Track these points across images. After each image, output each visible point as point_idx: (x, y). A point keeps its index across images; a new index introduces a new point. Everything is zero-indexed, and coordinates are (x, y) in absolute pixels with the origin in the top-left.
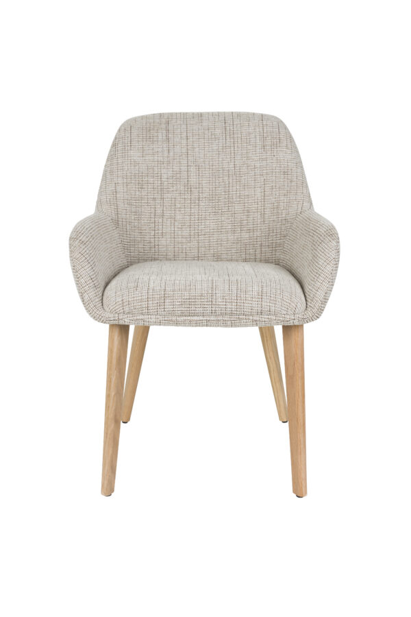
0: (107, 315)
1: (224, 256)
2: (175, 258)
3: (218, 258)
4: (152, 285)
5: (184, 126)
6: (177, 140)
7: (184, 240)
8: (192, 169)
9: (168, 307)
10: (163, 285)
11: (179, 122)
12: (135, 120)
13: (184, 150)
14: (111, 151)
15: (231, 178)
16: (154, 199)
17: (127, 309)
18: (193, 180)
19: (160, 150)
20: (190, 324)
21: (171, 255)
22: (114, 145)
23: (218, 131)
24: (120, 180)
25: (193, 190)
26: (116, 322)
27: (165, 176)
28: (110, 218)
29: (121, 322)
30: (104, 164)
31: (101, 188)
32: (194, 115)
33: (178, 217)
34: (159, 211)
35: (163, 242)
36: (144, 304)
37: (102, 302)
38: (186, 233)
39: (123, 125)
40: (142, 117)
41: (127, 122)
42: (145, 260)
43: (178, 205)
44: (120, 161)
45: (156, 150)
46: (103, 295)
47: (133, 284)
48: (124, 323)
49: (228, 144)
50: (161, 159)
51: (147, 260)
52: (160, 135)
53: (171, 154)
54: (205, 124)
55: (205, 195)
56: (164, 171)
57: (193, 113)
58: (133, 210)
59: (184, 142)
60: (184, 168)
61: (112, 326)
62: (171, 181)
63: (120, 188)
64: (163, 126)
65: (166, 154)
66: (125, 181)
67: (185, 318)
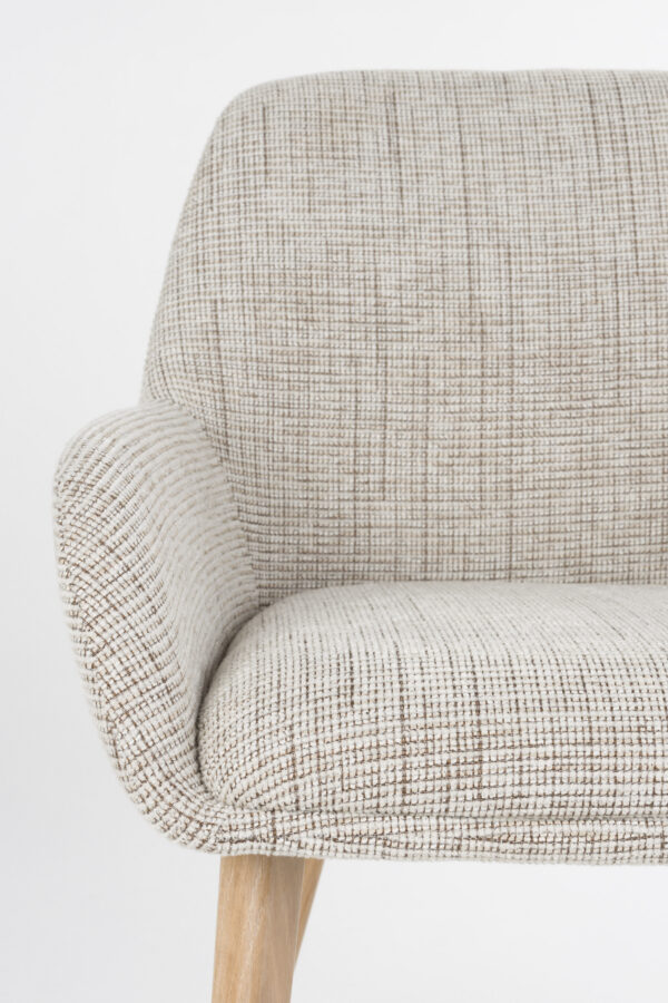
0: (225, 816)
1: (602, 566)
2: (426, 574)
3: (580, 572)
4: (414, 683)
5: (450, 112)
6: (428, 155)
7: (460, 509)
8: (486, 256)
9: (500, 780)
10: (464, 681)
11: (430, 99)
12: (278, 88)
13: (454, 192)
14: (194, 192)
15: (624, 288)
16: (354, 360)
17: (309, 792)
18: (490, 293)
19: (370, 188)
20: (592, 850)
21: (411, 560)
22: (206, 171)
23: (569, 130)
24: (231, 292)
25: (488, 328)
26: (263, 849)
27: (389, 280)
28: (198, 424)
29: (284, 849)
30: (171, 238)
31: (160, 316)
32: (478, 81)
33: (439, 426)
34: (371, 403)
35: (385, 514)
36: (389, 769)
37: (197, 758)
38: (466, 481)
39: (236, 103)
40: (303, 82)
41: (250, 94)
42: (321, 582)
43: (439, 384)
44: (230, 222)
45: (355, 188)
46: (198, 725)
47: (330, 681)
48: (294, 852)
49: (608, 172)
50: (373, 219)
51: (325, 583)
52: (368, 138)
53: (411, 201)
54: (522, 105)
55: (532, 348)
56: (385, 261)
57: (477, 75)
58: (281, 397)
59: (453, 163)
60: (456, 254)
61: (233, 865)
62: (410, 297)
63: (229, 319)
64: (379, 110)
65: (391, 202)
66: (249, 293)
67: (566, 828)
